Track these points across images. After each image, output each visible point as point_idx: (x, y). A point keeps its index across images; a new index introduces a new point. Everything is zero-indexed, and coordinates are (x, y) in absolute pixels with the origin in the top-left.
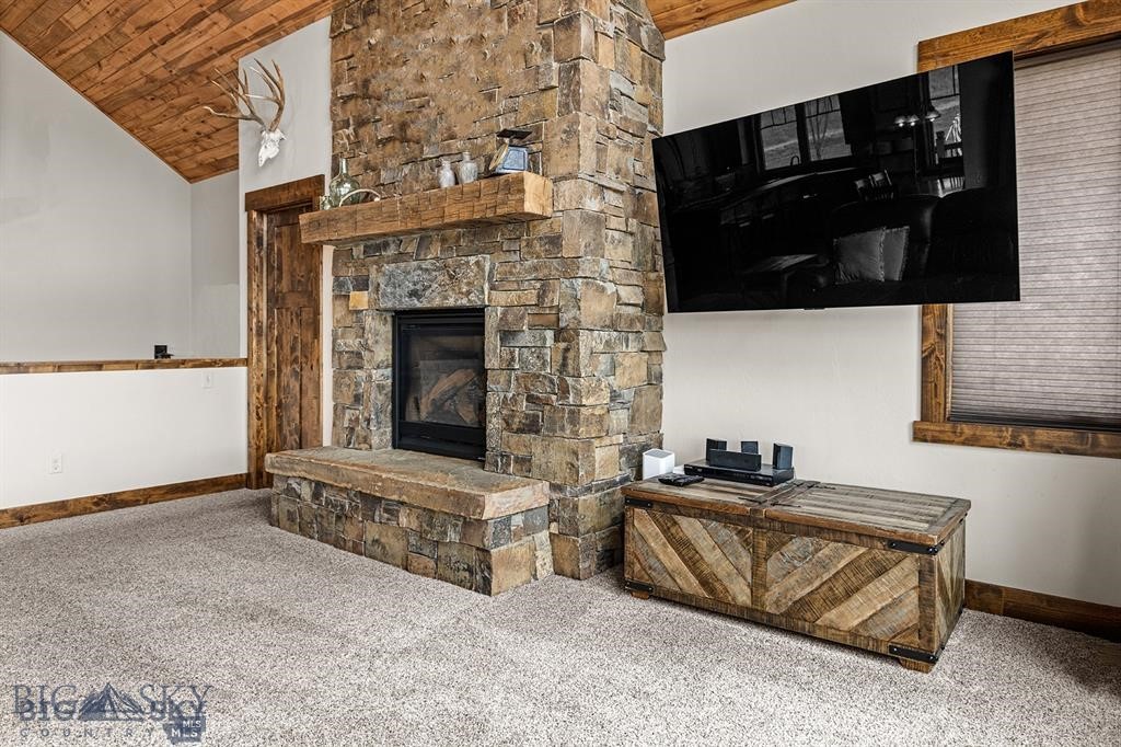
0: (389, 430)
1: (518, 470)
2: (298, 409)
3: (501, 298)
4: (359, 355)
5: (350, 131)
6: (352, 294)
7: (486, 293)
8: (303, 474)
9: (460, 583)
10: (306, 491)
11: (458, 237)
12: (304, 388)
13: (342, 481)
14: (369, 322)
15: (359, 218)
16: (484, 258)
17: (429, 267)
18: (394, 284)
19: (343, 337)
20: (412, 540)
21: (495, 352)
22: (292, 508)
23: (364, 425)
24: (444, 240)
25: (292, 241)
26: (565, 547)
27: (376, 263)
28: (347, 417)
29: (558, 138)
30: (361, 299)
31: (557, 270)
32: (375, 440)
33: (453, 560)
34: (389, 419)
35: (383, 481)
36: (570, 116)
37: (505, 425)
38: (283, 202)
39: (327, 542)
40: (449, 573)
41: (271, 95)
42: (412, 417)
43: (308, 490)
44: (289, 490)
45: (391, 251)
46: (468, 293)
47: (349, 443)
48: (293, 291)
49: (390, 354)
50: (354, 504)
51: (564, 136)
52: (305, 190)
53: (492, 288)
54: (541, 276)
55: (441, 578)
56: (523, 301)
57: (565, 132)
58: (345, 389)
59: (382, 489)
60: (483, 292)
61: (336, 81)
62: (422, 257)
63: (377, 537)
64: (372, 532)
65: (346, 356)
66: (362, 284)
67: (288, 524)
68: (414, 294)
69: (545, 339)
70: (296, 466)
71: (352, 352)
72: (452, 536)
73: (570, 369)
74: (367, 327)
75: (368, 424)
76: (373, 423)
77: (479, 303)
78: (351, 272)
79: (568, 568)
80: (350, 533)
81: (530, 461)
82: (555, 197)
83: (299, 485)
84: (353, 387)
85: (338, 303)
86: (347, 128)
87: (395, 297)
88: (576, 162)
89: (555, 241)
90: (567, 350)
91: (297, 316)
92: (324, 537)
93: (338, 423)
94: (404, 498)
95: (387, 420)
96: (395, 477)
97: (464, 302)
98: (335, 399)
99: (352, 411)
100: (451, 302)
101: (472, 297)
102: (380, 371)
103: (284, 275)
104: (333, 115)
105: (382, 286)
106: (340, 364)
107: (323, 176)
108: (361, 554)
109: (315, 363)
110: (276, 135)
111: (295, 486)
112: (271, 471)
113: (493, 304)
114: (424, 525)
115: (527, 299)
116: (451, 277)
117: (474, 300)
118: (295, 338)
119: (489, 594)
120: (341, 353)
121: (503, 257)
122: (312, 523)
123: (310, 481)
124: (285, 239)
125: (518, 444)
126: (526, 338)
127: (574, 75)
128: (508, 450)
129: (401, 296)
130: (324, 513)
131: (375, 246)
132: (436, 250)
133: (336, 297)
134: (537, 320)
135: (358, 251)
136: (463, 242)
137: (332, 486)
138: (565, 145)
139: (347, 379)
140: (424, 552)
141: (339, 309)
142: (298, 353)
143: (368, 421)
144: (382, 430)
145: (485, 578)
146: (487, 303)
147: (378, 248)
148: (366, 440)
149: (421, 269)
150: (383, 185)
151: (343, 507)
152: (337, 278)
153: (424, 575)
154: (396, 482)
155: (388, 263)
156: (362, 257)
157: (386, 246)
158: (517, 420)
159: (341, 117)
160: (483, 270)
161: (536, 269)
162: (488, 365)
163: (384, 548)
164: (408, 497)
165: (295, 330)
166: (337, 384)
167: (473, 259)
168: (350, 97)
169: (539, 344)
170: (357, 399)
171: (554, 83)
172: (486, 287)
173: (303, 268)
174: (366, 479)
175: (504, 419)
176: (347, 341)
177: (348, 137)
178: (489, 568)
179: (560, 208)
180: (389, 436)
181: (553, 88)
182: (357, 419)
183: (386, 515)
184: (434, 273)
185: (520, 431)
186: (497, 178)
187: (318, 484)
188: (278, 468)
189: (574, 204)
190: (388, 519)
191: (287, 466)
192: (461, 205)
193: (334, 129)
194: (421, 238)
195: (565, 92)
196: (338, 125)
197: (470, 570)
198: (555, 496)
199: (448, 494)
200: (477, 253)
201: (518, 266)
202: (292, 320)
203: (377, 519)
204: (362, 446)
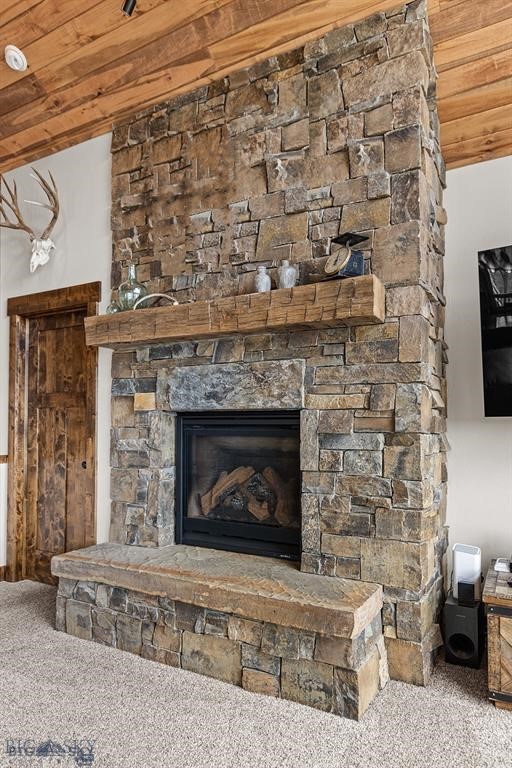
0: (172, 526)
1: (342, 572)
2: (63, 504)
3: (320, 401)
4: (143, 454)
5: (136, 239)
6: (137, 395)
7: (303, 396)
8: (101, 579)
9: (313, 704)
10: (102, 598)
11: (267, 342)
12: (70, 483)
13: (153, 589)
14: (155, 422)
15: (159, 321)
16: (301, 363)
17: (232, 370)
18: (188, 386)
19: (124, 436)
20: (247, 655)
21: (313, 454)
22: (84, 613)
23: (150, 523)
24: (248, 345)
25: (57, 343)
26: (404, 652)
27: (164, 366)
28: (129, 514)
29: (392, 246)
30: (146, 401)
31: (393, 374)
32: (161, 538)
33: (303, 678)
34: (172, 516)
35: (210, 591)
36: (407, 224)
37: (325, 527)
38: (52, 308)
39: (130, 650)
40: (296, 692)
41: (48, 203)
42: (194, 512)
43: (104, 595)
44: (79, 595)
45: (185, 354)
46: (281, 396)
47: (132, 541)
48: (58, 392)
49: (173, 452)
50: (166, 612)
51: (399, 244)
52: (79, 296)
53: (310, 391)
54: (371, 380)
55: (285, 696)
56: (349, 404)
57: (400, 239)
58: (125, 487)
59: (210, 600)
60: (299, 395)
61: (117, 193)
62: (223, 360)
63: (197, 649)
64: (192, 642)
65: (128, 455)
66: (150, 386)
67: (77, 630)
68: (210, 396)
69: (378, 443)
70: (91, 571)
71: (136, 452)
72: (304, 653)
73: (408, 472)
74: (153, 427)
75: (155, 521)
76: (159, 521)
77: (295, 406)
78: (135, 373)
79: (408, 674)
80: (163, 643)
81: (358, 563)
82: (389, 302)
83: (93, 589)
84: (135, 485)
85: (117, 403)
86: (132, 236)
87: (188, 399)
88: (415, 269)
89: (390, 346)
90: (404, 454)
91: (64, 415)
92: (124, 645)
93: (116, 520)
94: (240, 611)
95: (170, 516)
96: (222, 587)
97: (276, 405)
98: (113, 495)
99: (134, 509)
100: (259, 404)
101: (286, 400)
102: (166, 470)
103: (48, 377)
104: (114, 226)
105: (173, 388)
106: (120, 463)
107: (100, 282)
108: (177, 666)
109: (88, 462)
110: (47, 244)
111: (87, 590)
112: (59, 575)
113: (311, 407)
114: (264, 640)
115: (353, 403)
116: (259, 380)
117: (289, 402)
118: (61, 437)
119: (355, 718)
120: (121, 452)
121: (323, 361)
122: (109, 630)
123: (108, 587)
124: (49, 344)
125: (343, 547)
126: (353, 441)
127: (411, 185)
128: (330, 552)
129: (196, 398)
130: (127, 620)
131: (164, 350)
132: (239, 353)
133: (115, 398)
134: (366, 424)
135: (143, 354)
136: (272, 347)
137: (136, 593)
138: (401, 252)
139: (128, 477)
140: (263, 667)
141: (118, 409)
142: (64, 451)
143: (155, 519)
144: (166, 527)
145: (347, 701)
146: (303, 406)
147: (169, 351)
148: (151, 537)
149: (222, 372)
150: (175, 291)
151: (151, 615)
152: (116, 380)
153: (264, 692)
154: (229, 593)
155: (180, 366)
156: (147, 359)
157: (177, 349)
158: (340, 522)
159: (123, 226)
160: (299, 374)
161: (365, 373)
162: (304, 466)
163: (207, 660)
164: (245, 610)
165: (61, 428)
166: (115, 482)
167: (286, 363)
168: (134, 208)
169: (369, 447)
170: (141, 497)
171: (388, 192)
172: (303, 390)
173: (70, 370)
174: (187, 589)
175: (325, 521)
176: (131, 441)
177: (132, 246)
178: (355, 689)
179: (396, 313)
180: (172, 533)
181: (385, 197)
182: (141, 517)
183: (209, 626)
184: (237, 377)
185: (346, 533)
186: (339, 282)
187: (118, 590)
188: (69, 573)
189: (413, 310)
190: (213, 631)
191: (80, 570)
192: (289, 309)
193: (115, 238)
194: (220, 342)
195: (400, 201)
196: (119, 235)
197: (326, 690)
198: (391, 600)
199: (301, 609)
200: (290, 357)
201: (342, 370)
202: (57, 419)
203: (198, 629)
204: (147, 543)
